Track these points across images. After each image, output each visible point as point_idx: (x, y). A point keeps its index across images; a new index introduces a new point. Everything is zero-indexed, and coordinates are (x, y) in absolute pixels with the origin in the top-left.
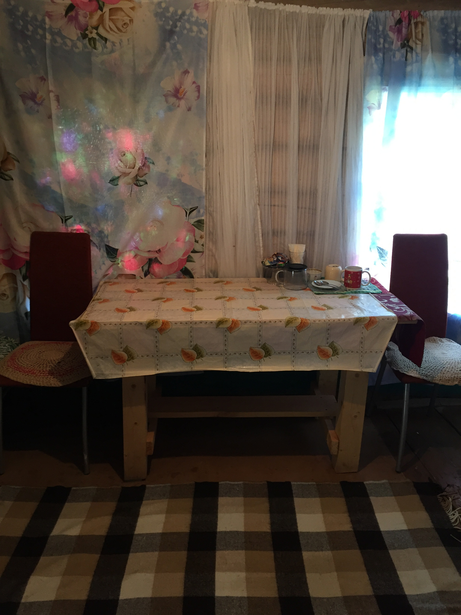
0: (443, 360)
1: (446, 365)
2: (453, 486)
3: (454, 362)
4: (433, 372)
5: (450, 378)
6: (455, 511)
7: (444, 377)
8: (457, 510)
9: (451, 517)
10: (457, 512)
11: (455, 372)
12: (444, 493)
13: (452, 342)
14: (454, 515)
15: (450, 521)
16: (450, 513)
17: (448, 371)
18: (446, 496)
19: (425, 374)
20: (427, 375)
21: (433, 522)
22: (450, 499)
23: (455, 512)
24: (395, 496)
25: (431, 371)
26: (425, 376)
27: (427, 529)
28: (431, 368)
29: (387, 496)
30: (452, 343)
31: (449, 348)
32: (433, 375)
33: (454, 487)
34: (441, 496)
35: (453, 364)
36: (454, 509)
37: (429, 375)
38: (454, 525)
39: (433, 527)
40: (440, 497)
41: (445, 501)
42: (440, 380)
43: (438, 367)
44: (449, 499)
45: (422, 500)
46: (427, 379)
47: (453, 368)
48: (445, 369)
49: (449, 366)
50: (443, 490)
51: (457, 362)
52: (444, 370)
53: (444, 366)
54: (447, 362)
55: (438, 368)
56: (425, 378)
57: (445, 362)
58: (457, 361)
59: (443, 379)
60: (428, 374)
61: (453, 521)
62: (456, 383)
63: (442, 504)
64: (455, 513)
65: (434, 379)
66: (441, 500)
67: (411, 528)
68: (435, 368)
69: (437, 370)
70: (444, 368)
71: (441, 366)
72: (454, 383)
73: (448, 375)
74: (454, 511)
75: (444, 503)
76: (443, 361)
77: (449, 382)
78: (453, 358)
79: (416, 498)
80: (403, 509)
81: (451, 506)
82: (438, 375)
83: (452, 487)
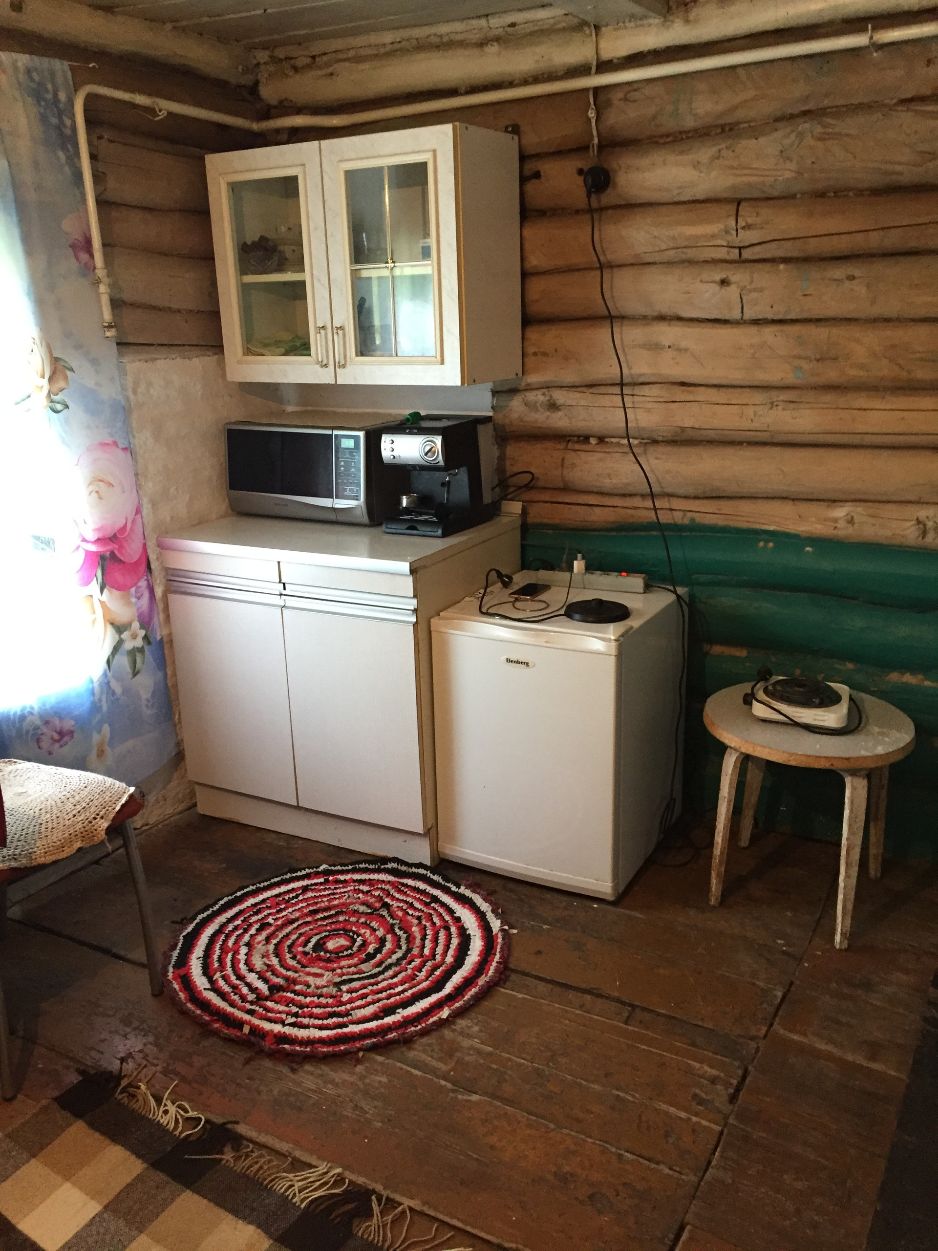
0: (30, 807)
1: (42, 818)
2: (130, 1055)
3: (53, 803)
4: (24, 844)
5: (63, 841)
6: (163, 1104)
7: (50, 845)
8: (166, 1099)
9: (164, 1120)
10: (169, 1103)
11: (67, 823)
12: (124, 1083)
13: (15, 762)
14: (166, 1112)
15: (168, 1130)
16: (156, 1113)
17: (53, 828)
18: (130, 1085)
19: (9, 856)
20: (15, 855)
21: (139, 1156)
22: (143, 1087)
23: (165, 1105)
24: (34, 1156)
25: (19, 843)
26: (10, 860)
27: (139, 1178)
28: (17, 836)
29: (17, 1168)
30: (18, 766)
31: (23, 778)
32: (27, 850)
33: (133, 1058)
34: (122, 1092)
35: (54, 808)
36: (159, 1100)
37: (20, 854)
38: (177, 1133)
39: (145, 1165)
40: (122, 1096)
41: (134, 1096)
42: (46, 853)
43: (28, 828)
44: (139, 1088)
45: (92, 1125)
46: (19, 863)
47: (58, 817)
48: (43, 826)
49: (48, 816)
50: (119, 1077)
51: (59, 802)
52: (43, 829)
53: (40, 821)
54: (41, 810)
55: (31, 830)
56: (14, 864)
57: (37, 810)
58: (57, 799)
59: (51, 848)
60: (17, 852)
61: (171, 1126)
62: (78, 845)
63: (134, 1106)
64: (166, 1108)
65: (34, 857)
66: (126, 1099)
67: (106, 1202)
68: (24, 833)
69: (29, 837)
70: (41, 824)
71: (33, 823)
72: (74, 846)
73: (57, 837)
74: (162, 1107)
75: (135, 1101)
76: (32, 811)
77: (64, 849)
78: (46, 795)
79: (78, 1129)
80: (67, 1174)
81: (151, 1098)
82: (37, 845)
83: (130, 1060)
